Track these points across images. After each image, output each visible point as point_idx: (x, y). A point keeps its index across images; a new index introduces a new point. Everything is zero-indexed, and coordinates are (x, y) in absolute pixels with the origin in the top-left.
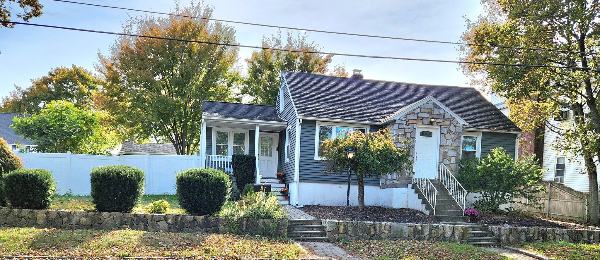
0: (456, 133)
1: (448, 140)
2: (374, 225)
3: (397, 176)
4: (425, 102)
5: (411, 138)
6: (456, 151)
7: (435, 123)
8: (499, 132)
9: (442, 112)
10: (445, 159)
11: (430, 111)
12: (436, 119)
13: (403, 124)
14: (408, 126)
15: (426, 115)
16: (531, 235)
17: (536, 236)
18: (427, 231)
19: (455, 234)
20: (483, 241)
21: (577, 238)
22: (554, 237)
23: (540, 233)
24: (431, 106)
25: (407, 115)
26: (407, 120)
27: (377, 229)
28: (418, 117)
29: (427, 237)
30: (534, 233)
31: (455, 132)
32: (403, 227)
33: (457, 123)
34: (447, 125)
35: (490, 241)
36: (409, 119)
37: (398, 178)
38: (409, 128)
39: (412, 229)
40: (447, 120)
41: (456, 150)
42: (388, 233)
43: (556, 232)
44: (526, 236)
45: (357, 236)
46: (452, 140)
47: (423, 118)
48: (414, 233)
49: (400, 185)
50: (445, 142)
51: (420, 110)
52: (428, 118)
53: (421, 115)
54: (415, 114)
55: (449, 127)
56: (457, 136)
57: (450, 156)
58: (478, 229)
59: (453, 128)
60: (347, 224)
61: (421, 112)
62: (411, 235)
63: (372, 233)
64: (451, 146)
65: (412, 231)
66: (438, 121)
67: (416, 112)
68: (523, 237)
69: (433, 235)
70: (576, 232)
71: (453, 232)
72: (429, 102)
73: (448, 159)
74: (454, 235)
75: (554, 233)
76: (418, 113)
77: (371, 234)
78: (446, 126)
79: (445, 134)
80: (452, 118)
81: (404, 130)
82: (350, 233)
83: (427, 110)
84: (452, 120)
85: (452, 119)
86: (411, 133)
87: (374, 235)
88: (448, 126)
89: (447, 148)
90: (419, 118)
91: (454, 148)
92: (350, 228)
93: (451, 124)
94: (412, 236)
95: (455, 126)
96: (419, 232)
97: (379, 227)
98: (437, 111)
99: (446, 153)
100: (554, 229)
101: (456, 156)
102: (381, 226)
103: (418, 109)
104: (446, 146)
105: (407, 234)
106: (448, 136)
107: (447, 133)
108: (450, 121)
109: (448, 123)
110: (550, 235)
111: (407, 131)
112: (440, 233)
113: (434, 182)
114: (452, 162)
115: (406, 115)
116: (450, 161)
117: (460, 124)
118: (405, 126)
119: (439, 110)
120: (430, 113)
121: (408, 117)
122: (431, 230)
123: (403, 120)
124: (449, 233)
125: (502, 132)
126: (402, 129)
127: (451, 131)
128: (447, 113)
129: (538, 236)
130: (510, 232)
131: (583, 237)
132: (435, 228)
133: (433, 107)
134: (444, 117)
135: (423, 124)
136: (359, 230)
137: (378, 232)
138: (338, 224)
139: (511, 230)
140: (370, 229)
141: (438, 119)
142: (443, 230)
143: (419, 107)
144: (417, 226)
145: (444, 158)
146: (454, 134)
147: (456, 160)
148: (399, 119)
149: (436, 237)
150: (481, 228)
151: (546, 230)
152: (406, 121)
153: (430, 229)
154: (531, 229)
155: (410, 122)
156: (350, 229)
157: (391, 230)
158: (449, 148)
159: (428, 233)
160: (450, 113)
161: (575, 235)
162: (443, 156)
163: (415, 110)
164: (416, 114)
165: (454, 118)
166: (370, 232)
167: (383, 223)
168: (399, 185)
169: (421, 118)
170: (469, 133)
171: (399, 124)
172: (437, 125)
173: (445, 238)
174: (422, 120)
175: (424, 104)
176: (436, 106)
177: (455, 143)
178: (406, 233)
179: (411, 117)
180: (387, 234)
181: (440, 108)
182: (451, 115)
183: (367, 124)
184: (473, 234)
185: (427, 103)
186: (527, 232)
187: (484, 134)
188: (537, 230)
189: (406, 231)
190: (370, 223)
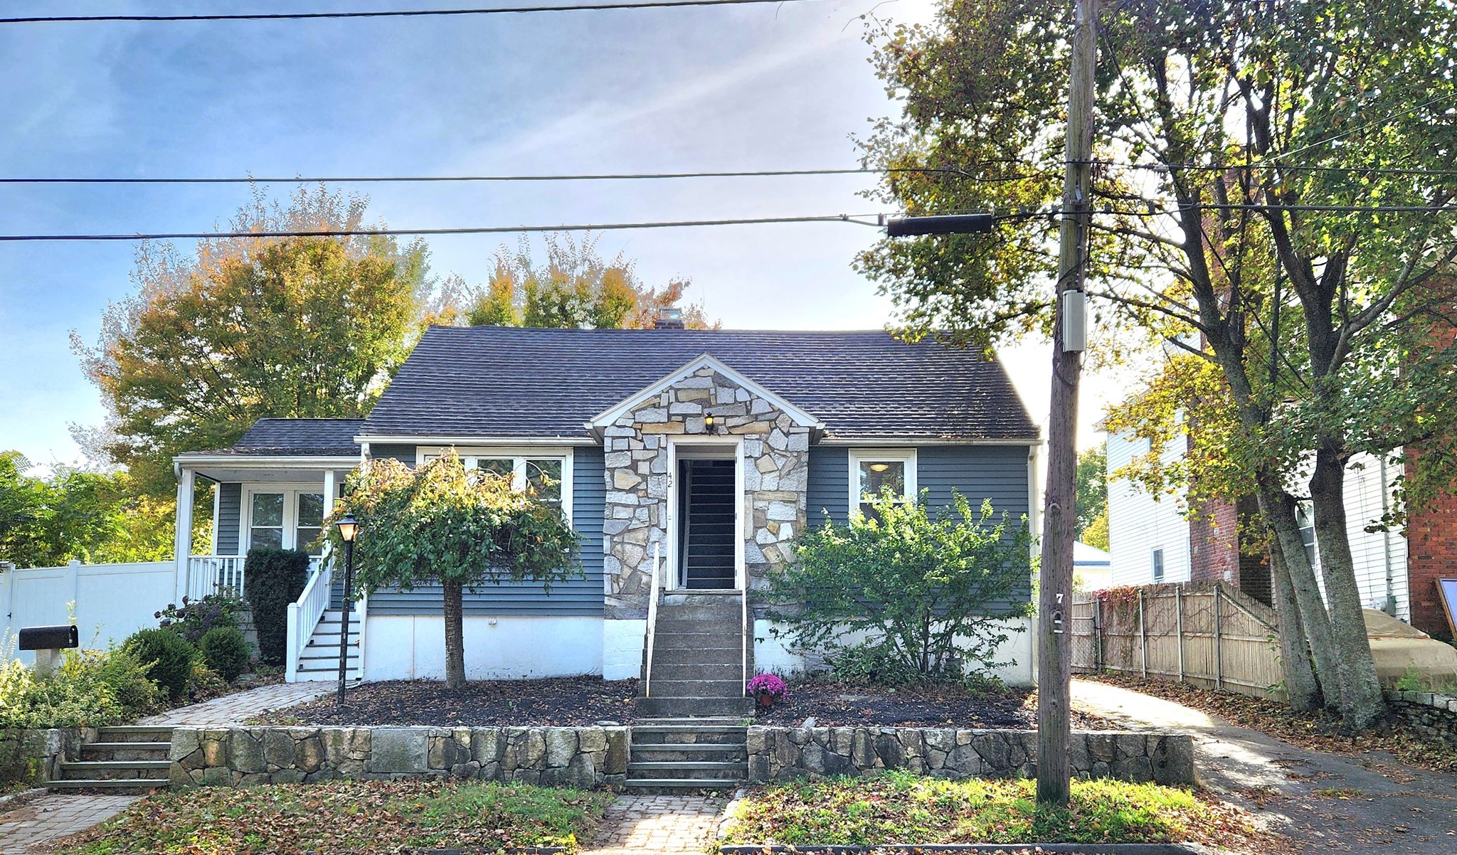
0: (789, 454)
1: (766, 476)
2: (318, 737)
3: (615, 585)
4: (689, 373)
5: (652, 474)
6: (793, 505)
7: (723, 430)
8: (963, 443)
9: (742, 396)
10: (760, 531)
11: (704, 395)
12: (726, 417)
13: (624, 437)
14: (641, 441)
15: (697, 409)
16: (843, 752)
17: (860, 754)
18: (489, 751)
19: (584, 756)
20: (696, 774)
21: (1009, 759)
22: (925, 755)
23: (875, 744)
24: (708, 383)
25: (637, 410)
26: (639, 426)
27: (329, 748)
28: (669, 416)
29: (490, 771)
30: (853, 745)
31: (786, 450)
32: (411, 741)
33: (791, 426)
34: (760, 433)
35: (721, 774)
36: (642, 423)
37: (616, 591)
38: (645, 448)
39: (440, 744)
40: (760, 418)
41: (794, 502)
42: (363, 760)
43: (931, 741)
44: (825, 757)
45: (260, 770)
46: (777, 473)
47: (685, 416)
48: (448, 757)
49: (626, 610)
50: (758, 481)
51: (676, 394)
52: (699, 415)
53: (677, 409)
54: (659, 408)
55: (767, 438)
56: (795, 460)
57: (774, 521)
58: (715, 738)
59: (778, 440)
60: (231, 736)
61: (677, 400)
62: (439, 762)
63: (312, 761)
64: (778, 490)
65: (440, 753)
66: (731, 422)
67: (664, 402)
68: (814, 760)
69: (509, 760)
70: (1001, 740)
71: (578, 749)
72: (701, 373)
73: (771, 529)
74: (581, 761)
75: (925, 742)
76: (670, 404)
77: (308, 764)
78: (758, 437)
79: (757, 459)
80: (774, 411)
81: (629, 453)
82: (237, 763)
83: (695, 395)
84: (773, 418)
85: (774, 416)
86: (651, 460)
87: (317, 767)
88: (764, 436)
89: (765, 497)
90: (673, 418)
91: (787, 496)
92: (241, 747)
93: (772, 429)
94: (440, 766)
95: (787, 434)
96: (463, 752)
97: (333, 743)
98: (725, 396)
99: (763, 511)
100: (922, 732)
101: (793, 518)
102: (338, 737)
103: (668, 392)
104: (762, 492)
105: (425, 762)
106: (765, 463)
107: (763, 454)
108: (770, 421)
109: (764, 426)
110: (911, 751)
111: (637, 455)
112: (533, 755)
113: (732, 597)
114: (783, 536)
115: (633, 413)
116: (776, 534)
117: (798, 426)
118: (634, 444)
119: (731, 391)
120: (705, 403)
121: (641, 417)
122: (502, 747)
123: (625, 426)
124: (561, 754)
125: (975, 443)
126: (622, 451)
127: (773, 449)
128: (758, 398)
129: (868, 757)
130: (770, 742)
131: (1027, 755)
132: (516, 738)
133: (712, 385)
134: (748, 412)
135: (686, 433)
136: (269, 753)
137: (333, 758)
138: (202, 737)
139: (773, 739)
140: (303, 750)
141: (732, 416)
142: (541, 746)
143: (671, 387)
144: (457, 736)
145: (756, 528)
146: (783, 456)
147: (795, 531)
148: (614, 424)
149: (519, 767)
150: (726, 733)
151: (896, 735)
152: (635, 429)
153: (499, 743)
154: (843, 734)
155: (647, 429)
156: (240, 751)
157: (373, 750)
158: (771, 496)
159: (493, 754)
160: (767, 398)
161: (998, 750)
162: (754, 522)
163: (659, 396)
164: (664, 407)
165: (782, 412)
166: (303, 759)
167: (348, 730)
168: (620, 610)
169: (680, 418)
170: (879, 453)
171: (614, 438)
172: (730, 433)
173: (550, 770)
174: (684, 421)
175: (686, 378)
176: (720, 381)
177: (787, 482)
178: (419, 756)
179: (650, 416)
180: (358, 763)
181: (736, 387)
182: (770, 404)
183: (565, 446)
184: (683, 752)
185: (695, 376)
186: (829, 741)
187: (923, 452)
188: (863, 735)
189: (424, 751)
190: (305, 731)
